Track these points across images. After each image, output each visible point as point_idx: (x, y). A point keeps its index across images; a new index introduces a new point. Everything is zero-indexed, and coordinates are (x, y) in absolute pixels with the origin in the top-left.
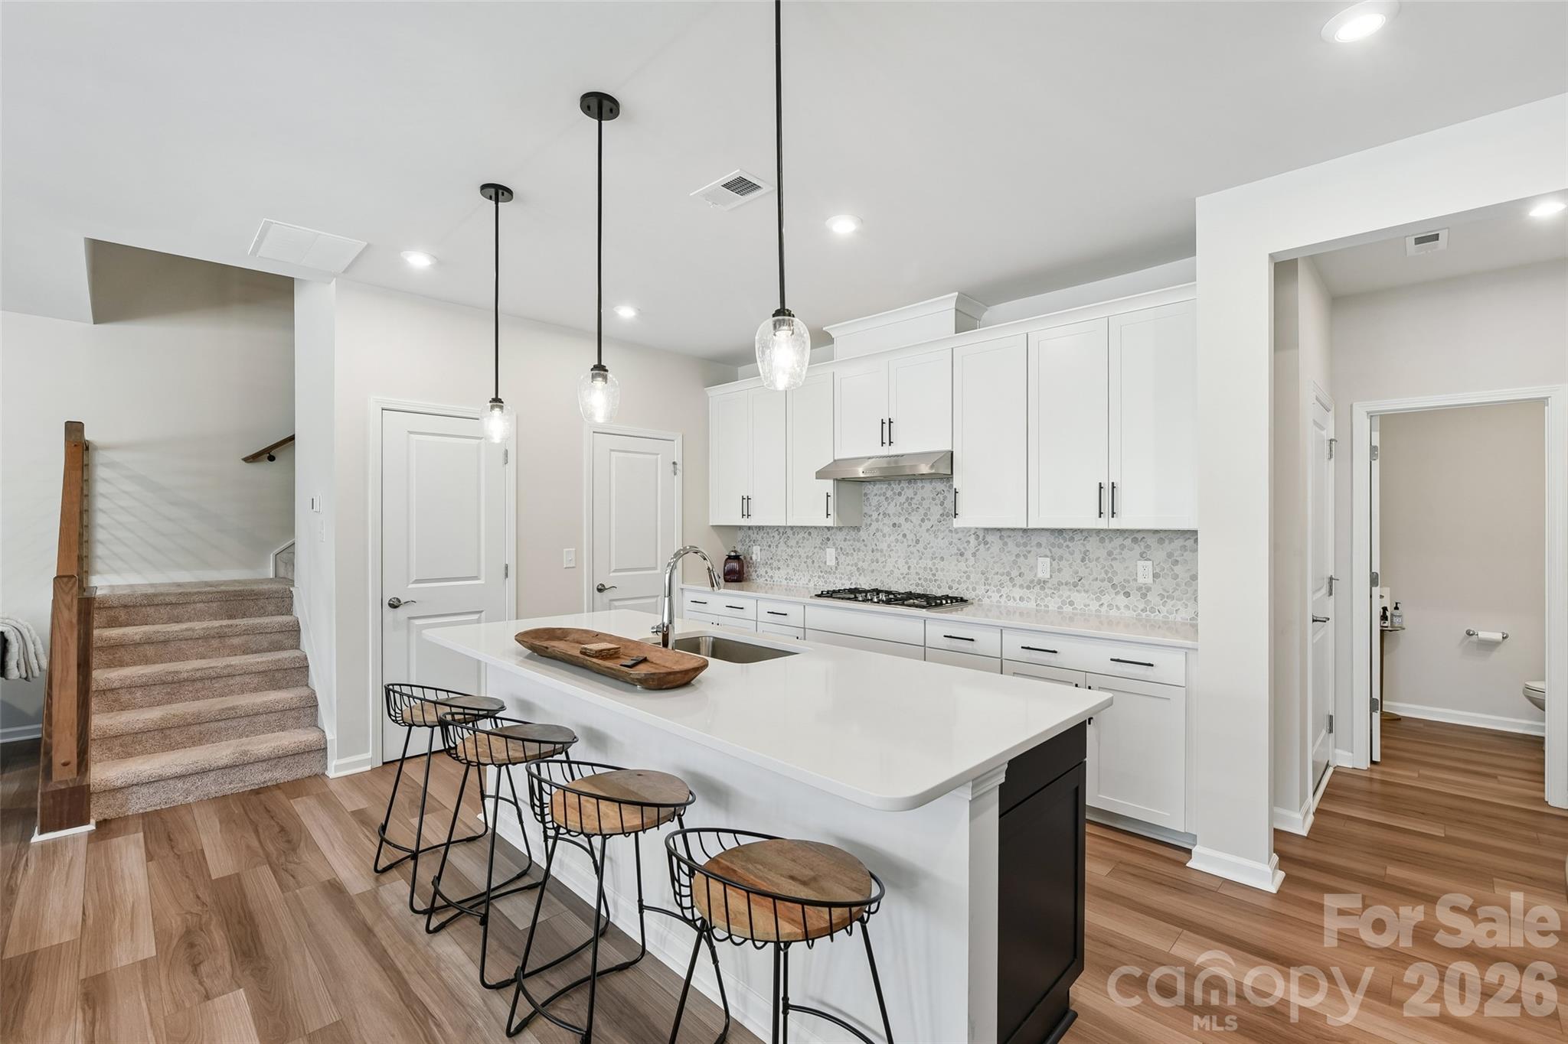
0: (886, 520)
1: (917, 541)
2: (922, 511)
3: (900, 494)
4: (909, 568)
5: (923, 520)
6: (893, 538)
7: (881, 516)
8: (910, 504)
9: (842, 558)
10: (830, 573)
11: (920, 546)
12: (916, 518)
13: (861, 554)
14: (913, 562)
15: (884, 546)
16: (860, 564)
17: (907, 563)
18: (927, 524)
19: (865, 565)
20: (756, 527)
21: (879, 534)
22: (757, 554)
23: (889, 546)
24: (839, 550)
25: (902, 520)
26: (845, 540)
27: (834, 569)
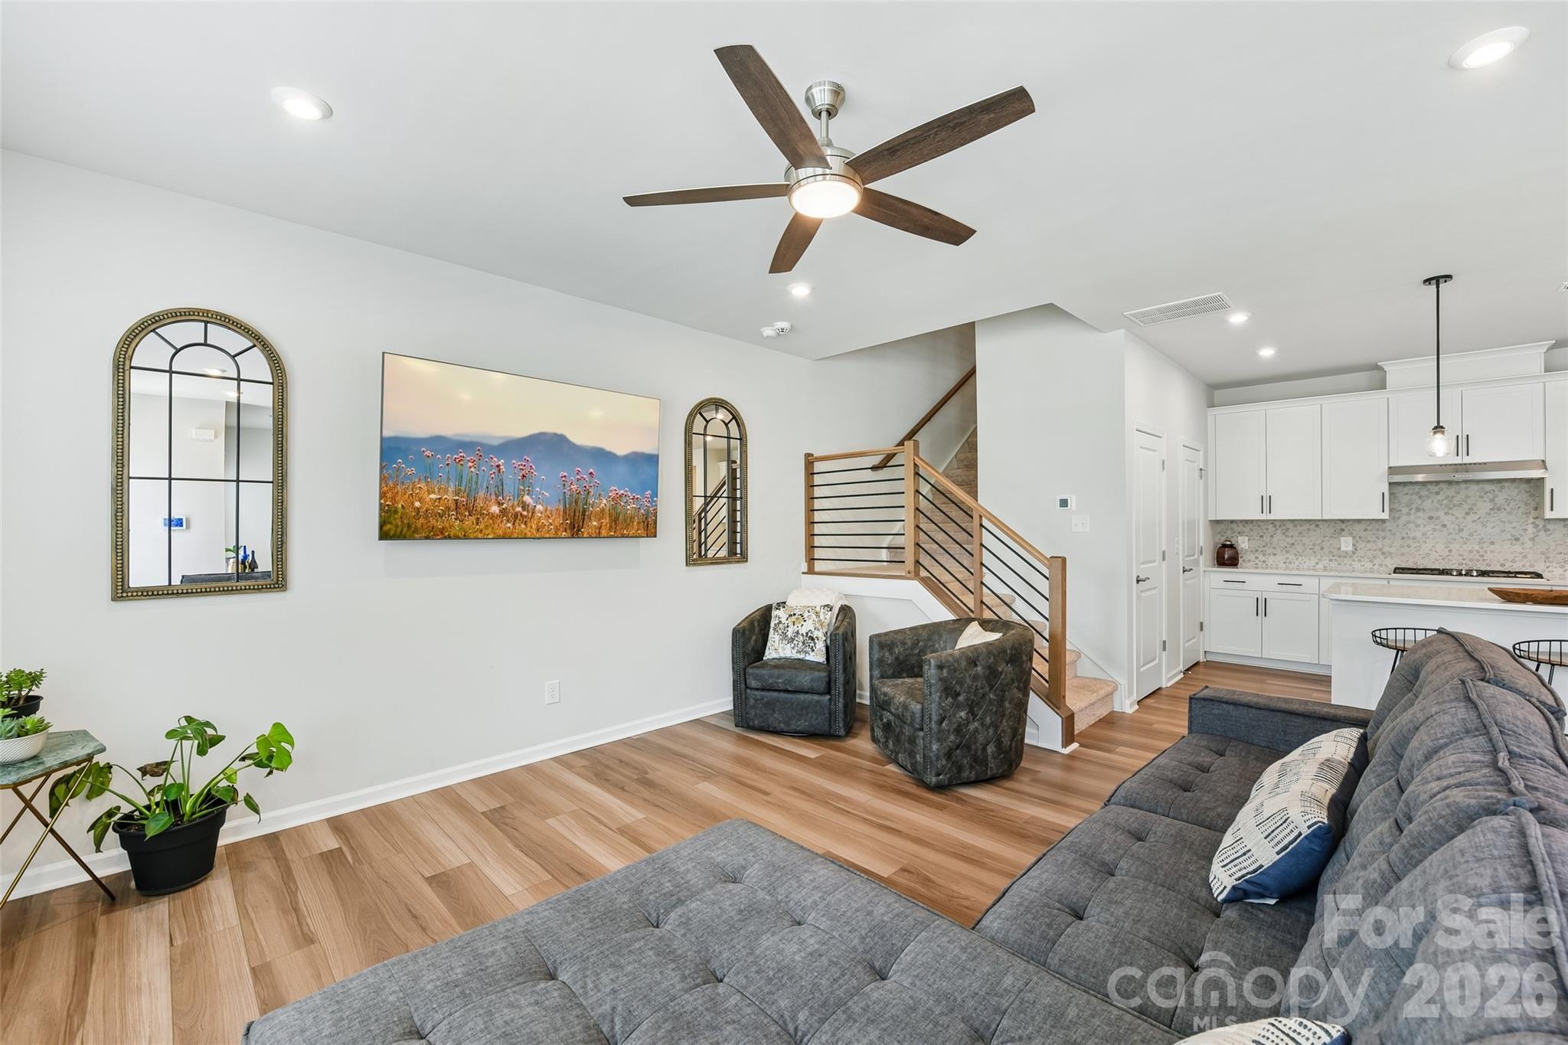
0: (1420, 514)
1: (1461, 530)
2: (1466, 507)
3: (1437, 493)
4: (1450, 551)
5: (1467, 514)
6: (1428, 528)
7: (1413, 511)
8: (1451, 501)
9: (1361, 545)
10: (1345, 557)
11: (1465, 534)
12: (1459, 513)
13: (1387, 541)
14: (1454, 547)
15: (1418, 534)
16: (1386, 549)
17: (1446, 547)
18: (1473, 517)
19: (1393, 550)
20: (1242, 521)
21: (1411, 526)
22: (1243, 543)
23: (1424, 534)
24: (1357, 538)
25: (1441, 514)
26: (1366, 530)
27: (1350, 553)
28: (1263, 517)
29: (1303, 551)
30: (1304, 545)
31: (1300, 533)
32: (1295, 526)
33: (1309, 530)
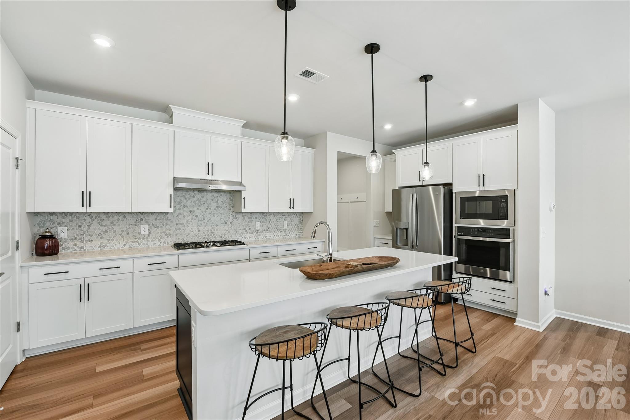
0: (185, 209)
1: (204, 219)
2: (206, 205)
3: (194, 197)
4: (199, 231)
5: (207, 209)
6: (189, 218)
7: (182, 207)
8: (200, 202)
9: (153, 230)
10: (143, 239)
11: (206, 221)
12: (203, 208)
13: (168, 227)
14: (201, 228)
15: (184, 222)
16: (167, 232)
17: (198, 229)
18: (209, 211)
19: (171, 232)
20: (61, 214)
21: (181, 216)
22: (62, 233)
23: (187, 221)
24: (151, 225)
25: (195, 209)
26: (156, 219)
27: (147, 236)
28: (84, 210)
29: (114, 237)
30: (115, 231)
31: (112, 223)
32: (108, 217)
33: (118, 220)
